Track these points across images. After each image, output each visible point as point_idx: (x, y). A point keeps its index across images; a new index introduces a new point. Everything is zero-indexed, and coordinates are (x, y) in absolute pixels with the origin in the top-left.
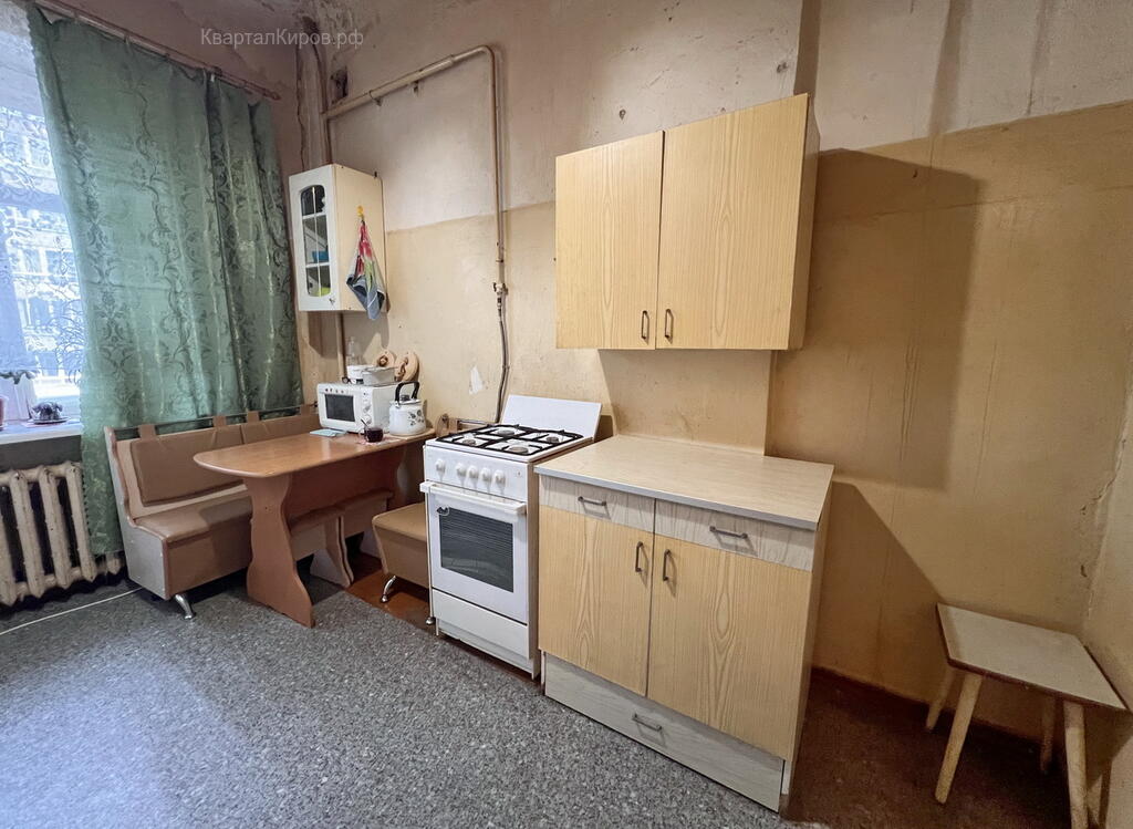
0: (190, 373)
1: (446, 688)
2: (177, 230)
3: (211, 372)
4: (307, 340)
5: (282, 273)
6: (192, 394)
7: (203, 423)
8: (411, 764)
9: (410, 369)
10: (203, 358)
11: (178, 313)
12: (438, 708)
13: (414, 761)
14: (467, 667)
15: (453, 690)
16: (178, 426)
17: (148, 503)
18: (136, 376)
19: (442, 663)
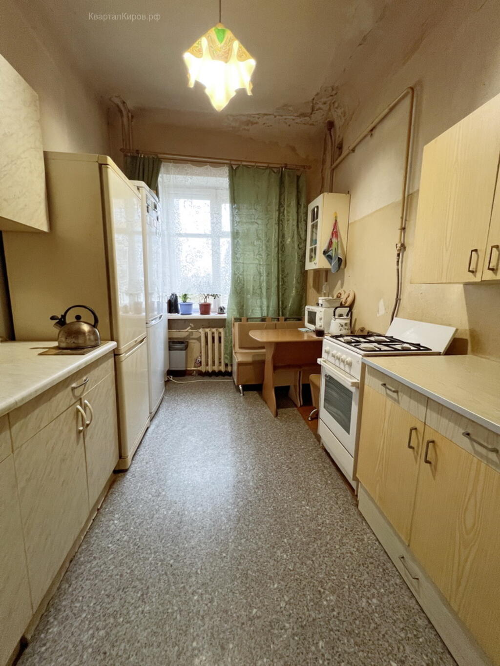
0: (261, 298)
2: (263, 239)
3: (268, 298)
4: (311, 285)
5: (301, 253)
6: (261, 307)
7: (263, 319)
9: (350, 300)
10: (267, 292)
11: (260, 273)
16: (254, 320)
17: (241, 348)
18: (243, 297)
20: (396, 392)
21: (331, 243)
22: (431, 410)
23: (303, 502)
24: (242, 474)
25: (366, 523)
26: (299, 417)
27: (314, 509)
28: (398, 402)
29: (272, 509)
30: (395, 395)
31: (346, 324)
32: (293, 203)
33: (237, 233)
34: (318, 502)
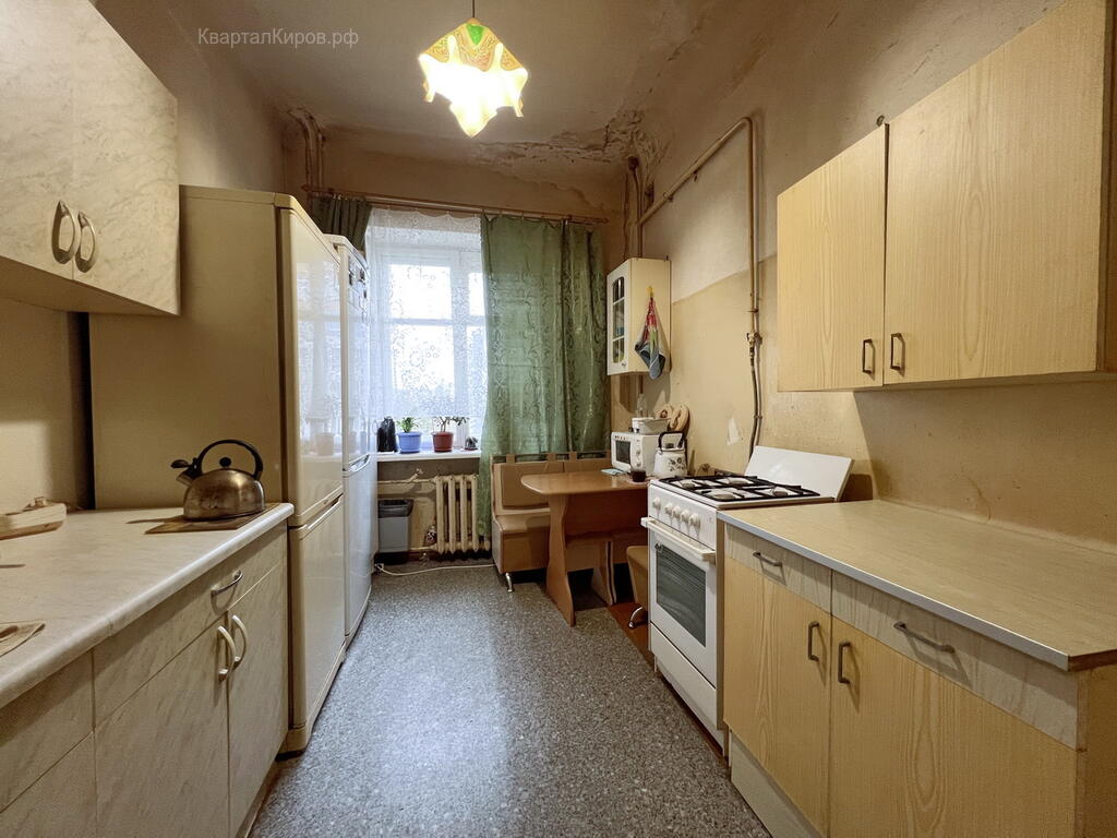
0: (538, 422)
1: (640, 721)
2: (538, 327)
3: (550, 421)
4: (618, 398)
5: (600, 349)
6: (538, 436)
7: (542, 457)
8: (580, 765)
9: (682, 421)
10: (547, 411)
11: (534, 381)
12: (625, 734)
13: (584, 764)
14: (669, 713)
15: (646, 726)
16: (529, 458)
17: (506, 507)
18: (509, 422)
19: (649, 699)
20: (779, 565)
21: (646, 334)
22: (838, 590)
23: (636, 781)
24: (522, 737)
25: (749, 807)
26: (613, 623)
27: (657, 793)
28: (784, 583)
29: (583, 799)
30: (777, 571)
31: (679, 460)
32: (584, 273)
33: (497, 319)
34: (662, 778)
